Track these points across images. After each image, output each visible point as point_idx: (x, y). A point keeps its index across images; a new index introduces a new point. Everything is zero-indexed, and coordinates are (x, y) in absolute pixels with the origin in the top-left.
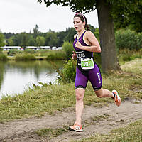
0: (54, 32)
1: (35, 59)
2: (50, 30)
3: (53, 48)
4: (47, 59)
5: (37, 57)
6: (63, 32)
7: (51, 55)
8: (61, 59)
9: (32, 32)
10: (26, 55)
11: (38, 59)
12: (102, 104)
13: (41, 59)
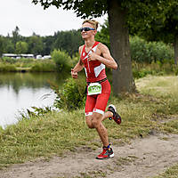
1: (15, 71)
2: (34, 34)
3: (38, 57)
4: (31, 71)
5: (18, 68)
6: (51, 36)
7: (36, 66)
9: (11, 36)
10: (4, 66)
11: (19, 71)
12: (123, 140)
13: (24, 71)
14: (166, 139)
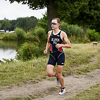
0: (8, 20)
2: (5, 18)
3: (7, 31)
4: (3, 40)
7: (6, 37)
8: (13, 40)
14: (77, 78)
